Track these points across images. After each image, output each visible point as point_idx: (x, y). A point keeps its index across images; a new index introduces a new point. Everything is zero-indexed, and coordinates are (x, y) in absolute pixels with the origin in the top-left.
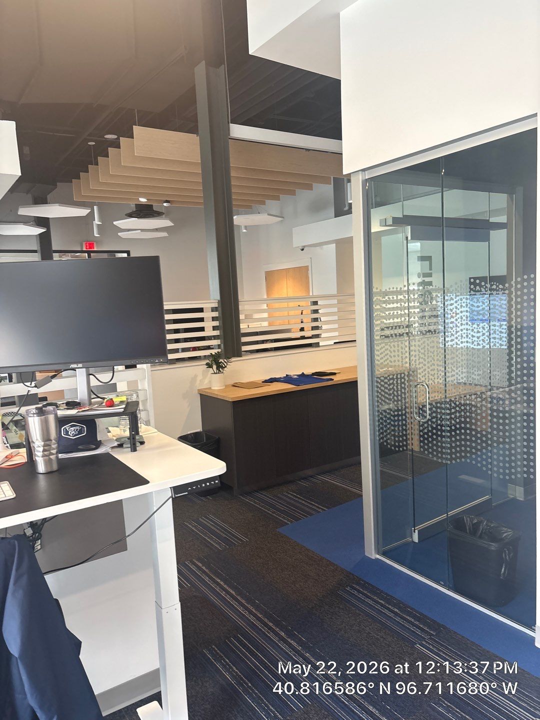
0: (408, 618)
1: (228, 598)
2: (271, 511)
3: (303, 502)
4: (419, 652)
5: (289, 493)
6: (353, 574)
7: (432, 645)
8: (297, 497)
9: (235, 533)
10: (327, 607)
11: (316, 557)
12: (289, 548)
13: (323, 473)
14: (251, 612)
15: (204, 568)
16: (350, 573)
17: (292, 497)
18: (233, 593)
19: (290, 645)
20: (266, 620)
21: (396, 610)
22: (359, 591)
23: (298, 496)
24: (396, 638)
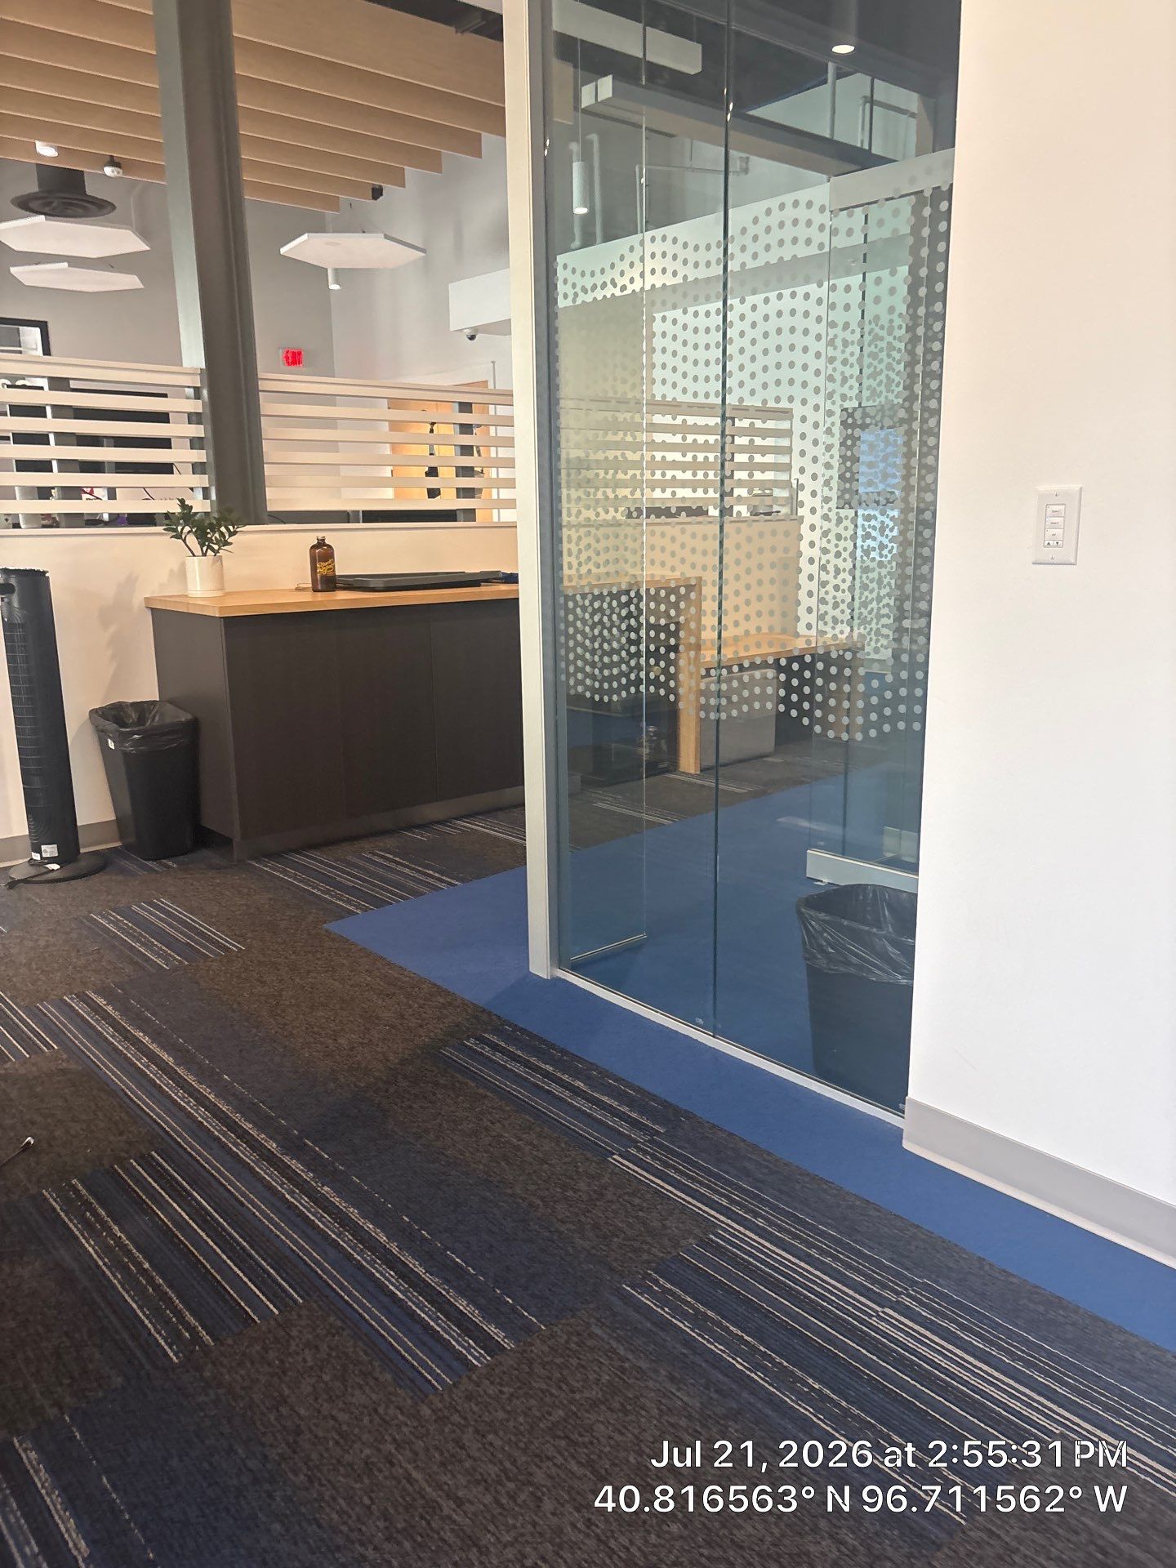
0: (605, 1099)
1: (152, 1072)
2: (319, 890)
3: (406, 871)
4: (617, 1170)
5: (374, 854)
6: (489, 1013)
7: (654, 1157)
8: (396, 862)
9: (214, 933)
10: (405, 1084)
11: (407, 979)
12: (344, 962)
13: (471, 815)
14: (201, 1101)
15: (109, 1009)
16: (484, 1011)
17: (381, 861)
18: (170, 1060)
19: (285, 1170)
20: (237, 1117)
21: (578, 1083)
22: (495, 1047)
23: (397, 859)
24: (566, 1143)
